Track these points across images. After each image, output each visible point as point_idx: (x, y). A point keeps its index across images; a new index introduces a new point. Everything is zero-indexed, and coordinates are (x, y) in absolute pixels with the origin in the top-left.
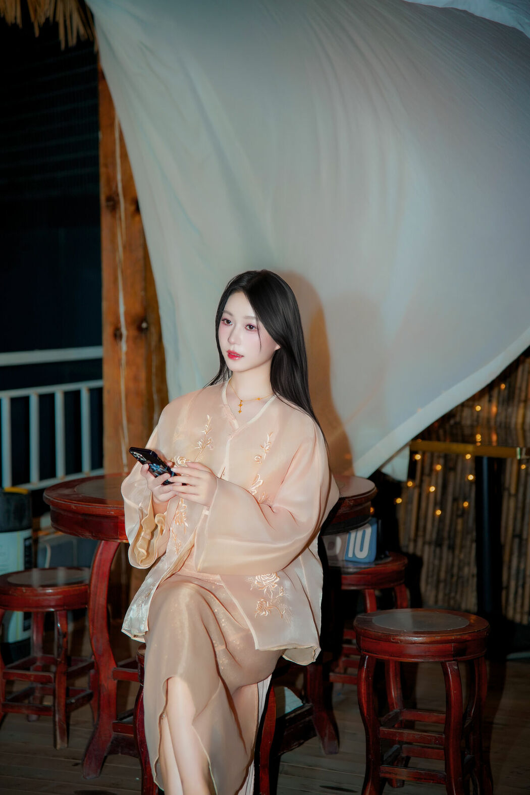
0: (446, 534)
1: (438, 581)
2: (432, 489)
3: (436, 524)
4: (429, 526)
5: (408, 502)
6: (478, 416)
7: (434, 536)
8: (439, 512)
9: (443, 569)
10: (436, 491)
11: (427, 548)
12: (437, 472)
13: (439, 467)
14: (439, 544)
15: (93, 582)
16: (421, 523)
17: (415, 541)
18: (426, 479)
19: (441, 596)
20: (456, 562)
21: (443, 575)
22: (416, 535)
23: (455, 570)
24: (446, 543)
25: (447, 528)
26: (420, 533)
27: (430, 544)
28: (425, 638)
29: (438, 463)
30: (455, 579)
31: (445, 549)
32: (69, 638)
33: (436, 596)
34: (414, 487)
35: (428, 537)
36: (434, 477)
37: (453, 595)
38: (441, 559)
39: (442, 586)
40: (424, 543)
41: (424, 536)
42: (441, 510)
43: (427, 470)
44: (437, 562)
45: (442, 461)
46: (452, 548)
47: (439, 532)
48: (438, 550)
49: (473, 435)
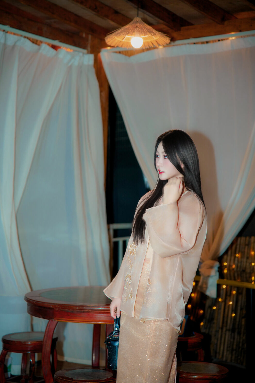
0: (236, 326)
1: (232, 350)
2: (231, 303)
3: (232, 320)
4: (229, 322)
5: (219, 309)
6: (253, 268)
7: (231, 327)
8: (234, 315)
9: (235, 344)
10: (232, 304)
11: (228, 333)
12: (234, 295)
13: (234, 292)
14: (233, 330)
16: (225, 320)
17: (222, 328)
18: (228, 298)
19: (233, 358)
20: (241, 341)
21: (235, 347)
22: (223, 326)
23: (241, 345)
24: (237, 331)
25: (237, 323)
26: (225, 325)
27: (229, 330)
29: (235, 290)
30: (240, 349)
31: (236, 334)
33: (231, 358)
34: (222, 302)
35: (228, 327)
36: (232, 297)
37: (239, 357)
38: (234, 339)
39: (234, 352)
40: (226, 330)
41: (226, 326)
42: (235, 314)
43: (228, 294)
44: (232, 340)
45: (236, 289)
46: (239, 333)
47: (234, 325)
48: (233, 334)
49: (251, 277)
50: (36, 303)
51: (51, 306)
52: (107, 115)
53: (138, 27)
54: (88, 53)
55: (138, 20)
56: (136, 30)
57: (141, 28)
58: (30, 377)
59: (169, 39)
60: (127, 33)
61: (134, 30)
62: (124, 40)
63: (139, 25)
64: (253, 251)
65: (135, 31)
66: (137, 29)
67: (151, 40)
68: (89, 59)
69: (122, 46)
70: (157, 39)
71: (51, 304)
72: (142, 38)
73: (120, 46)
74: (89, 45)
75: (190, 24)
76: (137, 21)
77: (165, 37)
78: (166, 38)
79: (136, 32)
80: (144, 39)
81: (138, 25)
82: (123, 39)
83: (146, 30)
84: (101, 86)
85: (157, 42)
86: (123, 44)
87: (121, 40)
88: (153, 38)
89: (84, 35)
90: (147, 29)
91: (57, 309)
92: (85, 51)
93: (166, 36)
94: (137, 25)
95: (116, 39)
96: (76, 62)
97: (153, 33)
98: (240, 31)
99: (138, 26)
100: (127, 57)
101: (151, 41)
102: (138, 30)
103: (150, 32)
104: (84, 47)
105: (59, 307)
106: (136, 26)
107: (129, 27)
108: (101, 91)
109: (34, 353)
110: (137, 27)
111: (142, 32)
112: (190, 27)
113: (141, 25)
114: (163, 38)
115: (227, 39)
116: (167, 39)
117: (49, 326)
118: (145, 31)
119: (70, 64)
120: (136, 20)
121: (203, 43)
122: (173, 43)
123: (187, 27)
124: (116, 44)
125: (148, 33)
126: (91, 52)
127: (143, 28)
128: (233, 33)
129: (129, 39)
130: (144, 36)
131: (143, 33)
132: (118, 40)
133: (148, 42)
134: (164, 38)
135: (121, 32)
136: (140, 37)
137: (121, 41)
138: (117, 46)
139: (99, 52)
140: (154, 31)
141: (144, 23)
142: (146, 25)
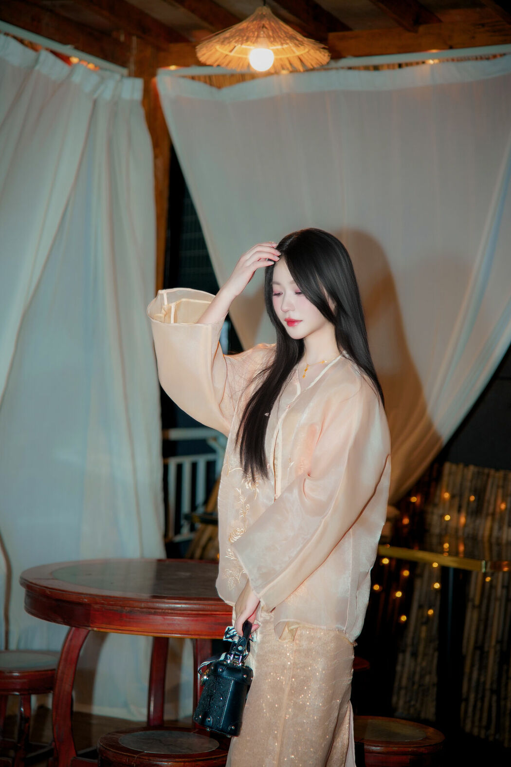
0: (410, 641)
1: (400, 688)
2: (399, 594)
6: (447, 526)
8: (404, 618)
9: (406, 675)
10: (402, 597)
12: (405, 578)
13: (406, 573)
15: (61, 668)
18: (394, 584)
19: (401, 703)
21: (404, 682)
24: (409, 649)
25: (411, 635)
28: (382, 748)
29: (407, 569)
31: (408, 655)
32: (32, 723)
36: (401, 583)
38: (403, 665)
39: (403, 692)
43: (393, 576)
45: (409, 567)
49: (441, 544)
50: (50, 592)
51: (86, 600)
52: (165, 205)
53: (266, 28)
54: (130, 75)
55: (264, 13)
56: (262, 33)
57: (273, 30)
58: (19, 745)
59: (329, 55)
60: (245, 38)
61: (259, 33)
62: (232, 54)
63: (267, 22)
64: (447, 491)
65: (262, 36)
66: (264, 32)
67: (289, 55)
68: (133, 89)
69: (227, 65)
70: (302, 55)
71: (85, 596)
72: (273, 50)
73: (224, 65)
74: (132, 60)
75: (345, 28)
76: (262, 13)
77: (322, 50)
78: (323, 53)
79: (264, 37)
80: (276, 52)
81: (265, 22)
82: (231, 51)
83: (283, 33)
84: (156, 145)
85: (301, 61)
86: (230, 62)
87: (227, 53)
88: (294, 52)
89: (122, 38)
90: (285, 33)
91: (97, 607)
92: (125, 71)
93: (324, 48)
94: (263, 22)
95: (217, 50)
96: (107, 92)
97: (297, 40)
98: (451, 47)
99: (267, 26)
100: (214, 90)
101: (288, 58)
102: (266, 33)
103: (292, 38)
104: (123, 63)
105: (103, 602)
106: (262, 25)
107: (248, 27)
108: (156, 157)
109: (30, 695)
110: (264, 26)
111: (274, 38)
112: (346, 33)
113: (273, 24)
114: (318, 52)
115: (423, 63)
116: (324, 56)
117: (71, 640)
118: (282, 36)
119: (95, 96)
120: (260, 13)
121: (367, 68)
122: (334, 64)
123: (340, 34)
124: (216, 61)
125: (288, 41)
126: (137, 74)
127: (278, 30)
128: (434, 51)
129: (246, 52)
130: (279, 47)
131: (277, 40)
132: (222, 53)
133: (281, 59)
134: (320, 52)
135: (232, 36)
136: (268, 48)
137: (227, 55)
138: (218, 66)
139: (154, 75)
140: (300, 37)
141: (277, 19)
142: (281, 23)
